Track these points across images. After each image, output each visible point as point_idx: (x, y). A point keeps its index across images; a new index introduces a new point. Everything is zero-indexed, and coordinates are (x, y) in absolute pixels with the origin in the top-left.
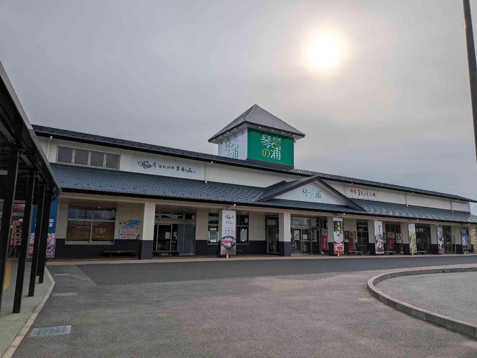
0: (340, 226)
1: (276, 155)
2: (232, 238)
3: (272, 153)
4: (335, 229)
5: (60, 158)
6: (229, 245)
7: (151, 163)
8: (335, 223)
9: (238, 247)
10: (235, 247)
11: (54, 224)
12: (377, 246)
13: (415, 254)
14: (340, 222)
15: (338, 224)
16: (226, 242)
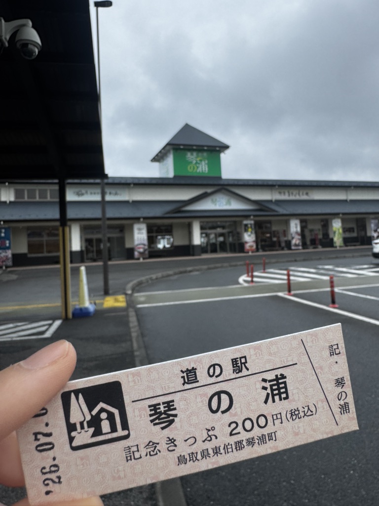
0: (251, 227)
1: (203, 168)
2: (144, 245)
3: (198, 167)
4: (246, 231)
5: (16, 197)
6: (141, 250)
7: (83, 191)
8: (246, 225)
9: (150, 252)
10: (147, 252)
11: (10, 243)
12: (294, 242)
13: (340, 247)
14: (251, 224)
15: (249, 226)
16: (139, 248)
